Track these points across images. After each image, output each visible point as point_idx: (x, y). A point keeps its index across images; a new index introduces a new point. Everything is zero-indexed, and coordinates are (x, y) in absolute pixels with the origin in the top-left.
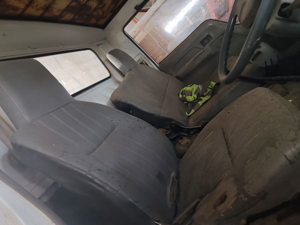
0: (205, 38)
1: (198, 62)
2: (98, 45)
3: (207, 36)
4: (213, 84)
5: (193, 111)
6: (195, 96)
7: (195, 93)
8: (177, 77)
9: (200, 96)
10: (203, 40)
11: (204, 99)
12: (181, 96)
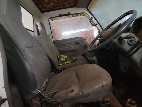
0: (77, 43)
1: (70, 49)
2: (36, 17)
3: (78, 42)
4: (74, 58)
5: (61, 64)
6: (65, 60)
7: (65, 58)
8: (59, 50)
9: (66, 60)
10: (76, 43)
11: (68, 62)
12: (58, 57)
